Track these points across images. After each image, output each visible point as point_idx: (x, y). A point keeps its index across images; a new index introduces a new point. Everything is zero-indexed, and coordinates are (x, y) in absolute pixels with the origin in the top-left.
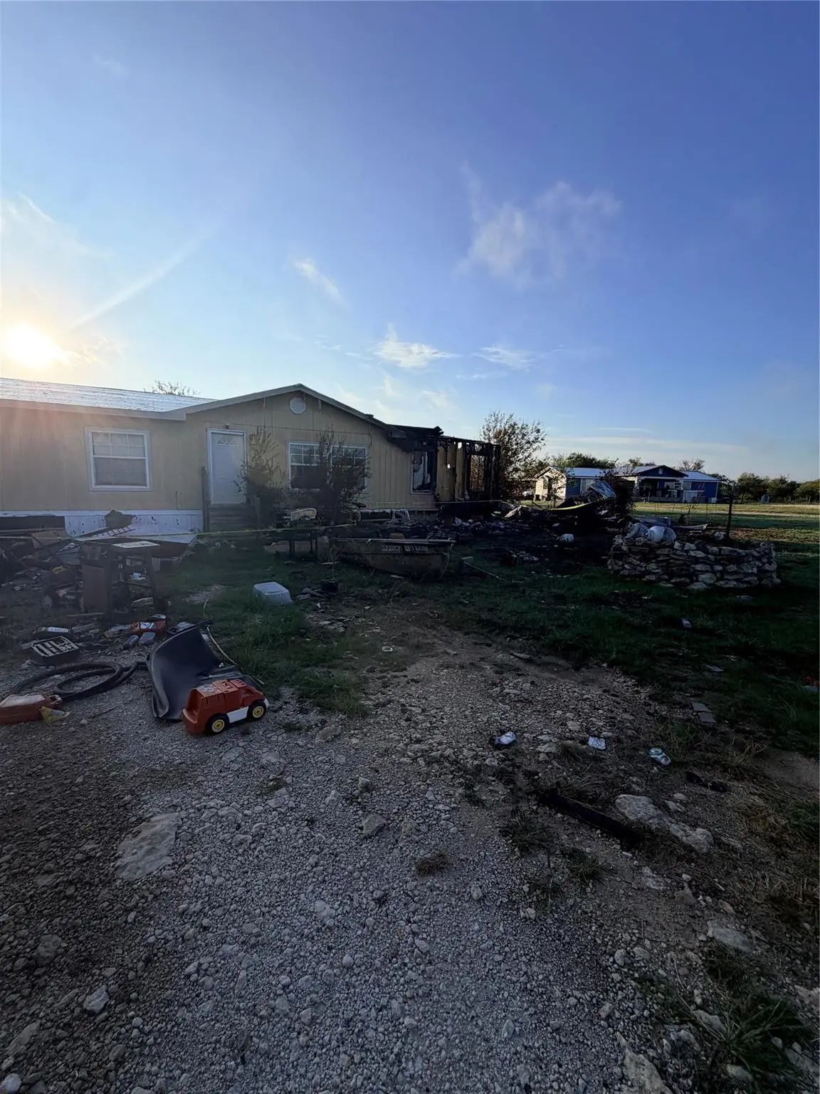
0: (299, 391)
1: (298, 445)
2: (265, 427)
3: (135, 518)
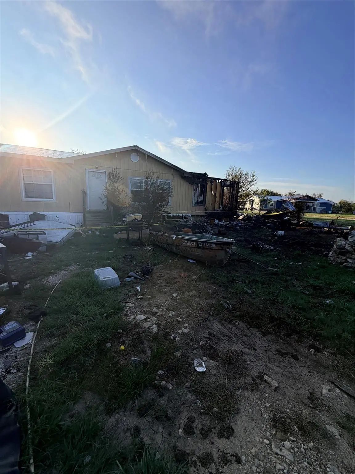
0: (136, 149)
1: (135, 179)
2: (116, 168)
3: (47, 216)
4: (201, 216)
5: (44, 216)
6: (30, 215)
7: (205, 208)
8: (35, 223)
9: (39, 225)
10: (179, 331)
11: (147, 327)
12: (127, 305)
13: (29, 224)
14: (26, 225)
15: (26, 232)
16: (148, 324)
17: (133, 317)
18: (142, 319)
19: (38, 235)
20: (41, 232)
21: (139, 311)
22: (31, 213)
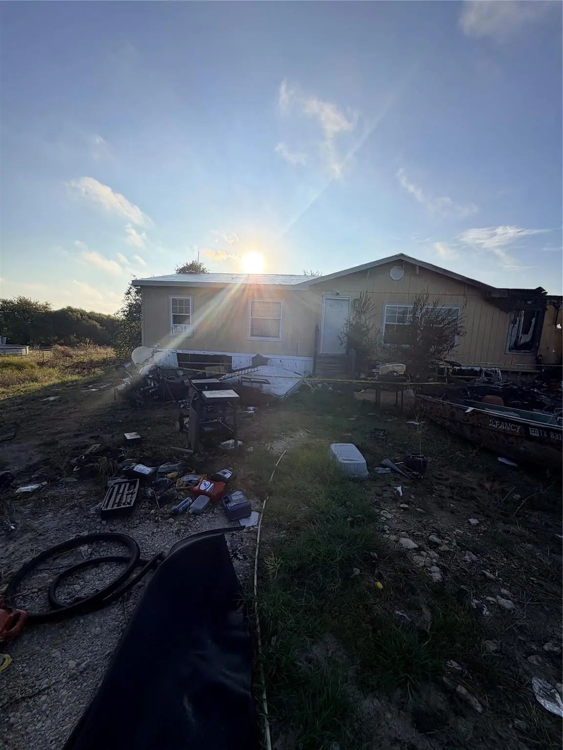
0: (400, 260)
1: (394, 307)
2: (367, 292)
3: (270, 360)
4: (524, 374)
5: (267, 359)
6: (252, 358)
7: (537, 358)
8: (259, 368)
9: (263, 371)
10: (490, 599)
11: (421, 564)
12: (382, 513)
13: (253, 370)
14: (249, 370)
15: (250, 379)
16: (424, 560)
17: (393, 537)
18: (411, 547)
19: (262, 384)
20: (266, 380)
21: (404, 531)
22: (254, 355)
